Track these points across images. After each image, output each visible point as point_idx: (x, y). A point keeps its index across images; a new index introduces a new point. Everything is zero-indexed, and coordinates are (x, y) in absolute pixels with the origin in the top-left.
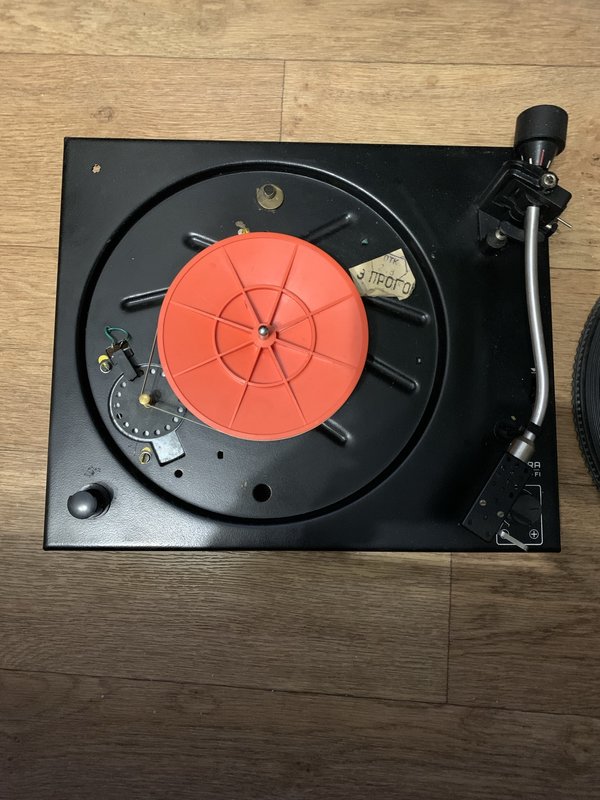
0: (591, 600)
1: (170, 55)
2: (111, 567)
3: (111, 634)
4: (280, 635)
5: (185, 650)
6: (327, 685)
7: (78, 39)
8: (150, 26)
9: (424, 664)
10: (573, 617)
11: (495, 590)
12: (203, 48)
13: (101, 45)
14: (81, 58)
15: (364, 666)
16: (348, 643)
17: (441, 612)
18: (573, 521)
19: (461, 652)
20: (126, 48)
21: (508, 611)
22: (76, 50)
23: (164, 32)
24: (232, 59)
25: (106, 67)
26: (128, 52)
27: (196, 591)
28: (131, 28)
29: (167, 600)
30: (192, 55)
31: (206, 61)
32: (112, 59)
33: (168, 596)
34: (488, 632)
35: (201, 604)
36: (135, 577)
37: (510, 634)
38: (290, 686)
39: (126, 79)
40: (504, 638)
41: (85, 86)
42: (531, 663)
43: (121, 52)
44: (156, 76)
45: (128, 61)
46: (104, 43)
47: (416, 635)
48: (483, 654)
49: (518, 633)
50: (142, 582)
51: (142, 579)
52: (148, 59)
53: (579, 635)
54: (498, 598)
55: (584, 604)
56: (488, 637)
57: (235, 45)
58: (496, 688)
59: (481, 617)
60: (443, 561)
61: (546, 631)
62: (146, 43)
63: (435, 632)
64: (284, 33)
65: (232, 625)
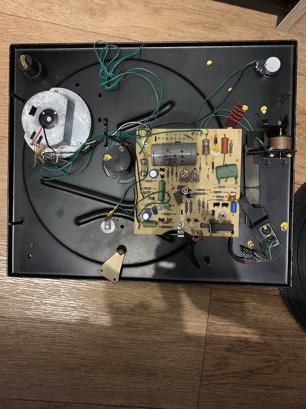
0: (274, 356)
4: (109, 373)
6: (134, 401)
9: (187, 389)
10: (264, 364)
11: (227, 350)
13: (28, 12)
15: (156, 391)
16: (147, 378)
17: (198, 361)
19: (207, 383)
20: (44, 17)
21: (233, 361)
23: (68, 11)
25: (30, 26)
26: (45, 19)
28: (48, 5)
30: (85, 29)
32: (35, 22)
34: (221, 372)
37: (233, 373)
38: (113, 403)
39: (43, 36)
40: (229, 376)
42: (242, 388)
43: (41, 18)
45: (45, 25)
46: (30, 11)
47: (184, 374)
48: (218, 384)
49: (237, 373)
52: (57, 26)
53: (266, 374)
54: (228, 354)
55: (270, 358)
56: (222, 375)
58: (223, 402)
59: (219, 364)
61: (251, 371)
63: (195, 372)
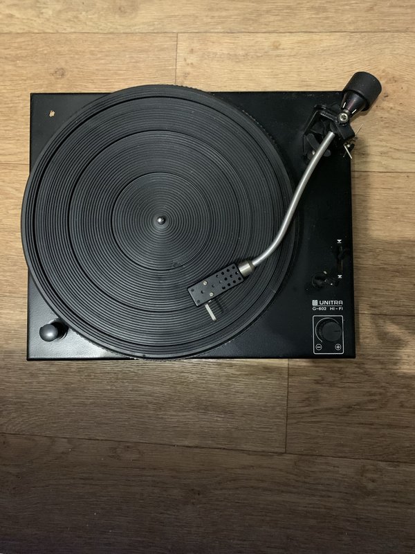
0: (378, 388)
1: (101, 31)
2: (73, 370)
3: (74, 411)
4: (179, 411)
5: (121, 421)
6: (210, 442)
7: (40, 22)
8: (87, 12)
9: (271, 429)
10: (366, 398)
11: (317, 382)
12: (123, 26)
13: (55, 25)
14: (42, 35)
15: (233, 430)
16: (223, 416)
17: (282, 396)
18: (367, 337)
19: (294, 421)
20: (72, 27)
21: (325, 395)
22: (39, 30)
23: (96, 15)
24: (142, 33)
25: (59, 41)
26: (73, 30)
27: (127, 384)
28: (75, 13)
29: (108, 390)
30: (116, 31)
31: (124, 35)
32: (63, 35)
33: (109, 388)
34: (312, 408)
35: (130, 392)
36: (88, 376)
37: (327, 409)
38: (186, 443)
39: (72, 48)
40: (322, 412)
41: (45, 54)
42: (340, 427)
43: (69, 30)
44: (93, 46)
45: (73, 36)
46: (57, 24)
47: (266, 411)
48: (309, 422)
49: (331, 409)
50: (92, 379)
51: (92, 377)
52: (86, 35)
53: (369, 410)
54: (319, 387)
55: (374, 390)
56: (312, 412)
57: (143, 23)
58: (317, 443)
59: (308, 399)
60: (283, 364)
61: (350, 407)
62: (85, 23)
63: (278, 409)
64: (176, 14)
65: (150, 406)
